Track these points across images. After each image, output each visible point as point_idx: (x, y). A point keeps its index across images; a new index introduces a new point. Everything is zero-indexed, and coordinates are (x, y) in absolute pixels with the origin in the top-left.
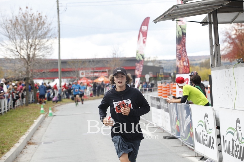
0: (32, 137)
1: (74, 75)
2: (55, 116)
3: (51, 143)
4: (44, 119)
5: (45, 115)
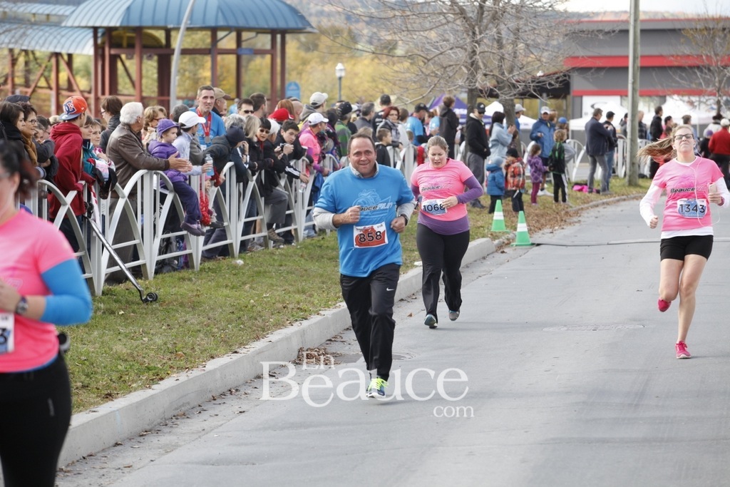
1: (708, 83)
2: (538, 245)
4: (484, 258)
5: (496, 242)
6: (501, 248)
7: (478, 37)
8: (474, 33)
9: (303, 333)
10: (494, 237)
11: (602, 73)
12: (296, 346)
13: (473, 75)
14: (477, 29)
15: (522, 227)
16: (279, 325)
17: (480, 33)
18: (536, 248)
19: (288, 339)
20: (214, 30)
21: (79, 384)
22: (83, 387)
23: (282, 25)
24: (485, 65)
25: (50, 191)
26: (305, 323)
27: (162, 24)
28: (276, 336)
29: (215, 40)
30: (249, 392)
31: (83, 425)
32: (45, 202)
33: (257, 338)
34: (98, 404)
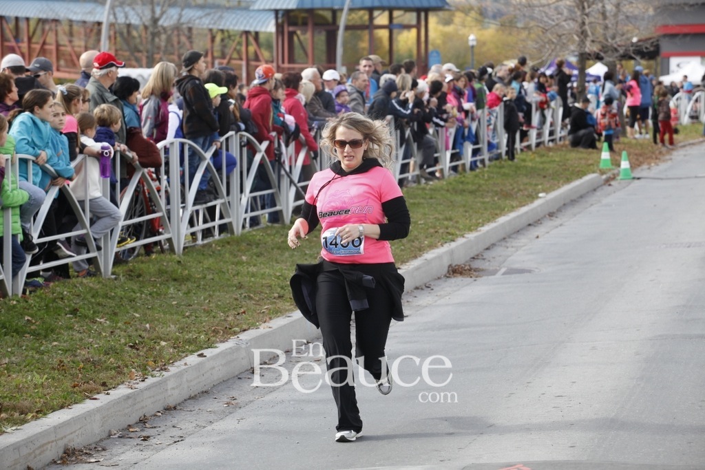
0: (487, 249)
2: (639, 179)
3: (529, 271)
4: (595, 190)
5: (604, 177)
6: (608, 182)
7: (587, 11)
8: (584, 8)
9: (451, 253)
10: (602, 173)
11: (688, 39)
12: (446, 262)
13: (582, 42)
14: (586, 4)
15: (625, 164)
16: (432, 246)
17: (589, 7)
18: (636, 181)
19: (440, 257)
20: (371, 10)
21: (276, 295)
22: (280, 297)
23: (425, 4)
24: (593, 34)
25: (249, 140)
26: (453, 245)
27: (328, 5)
28: (430, 255)
29: (371, 18)
30: (411, 300)
31: (281, 327)
32: (245, 149)
33: (415, 257)
34: (293, 310)
